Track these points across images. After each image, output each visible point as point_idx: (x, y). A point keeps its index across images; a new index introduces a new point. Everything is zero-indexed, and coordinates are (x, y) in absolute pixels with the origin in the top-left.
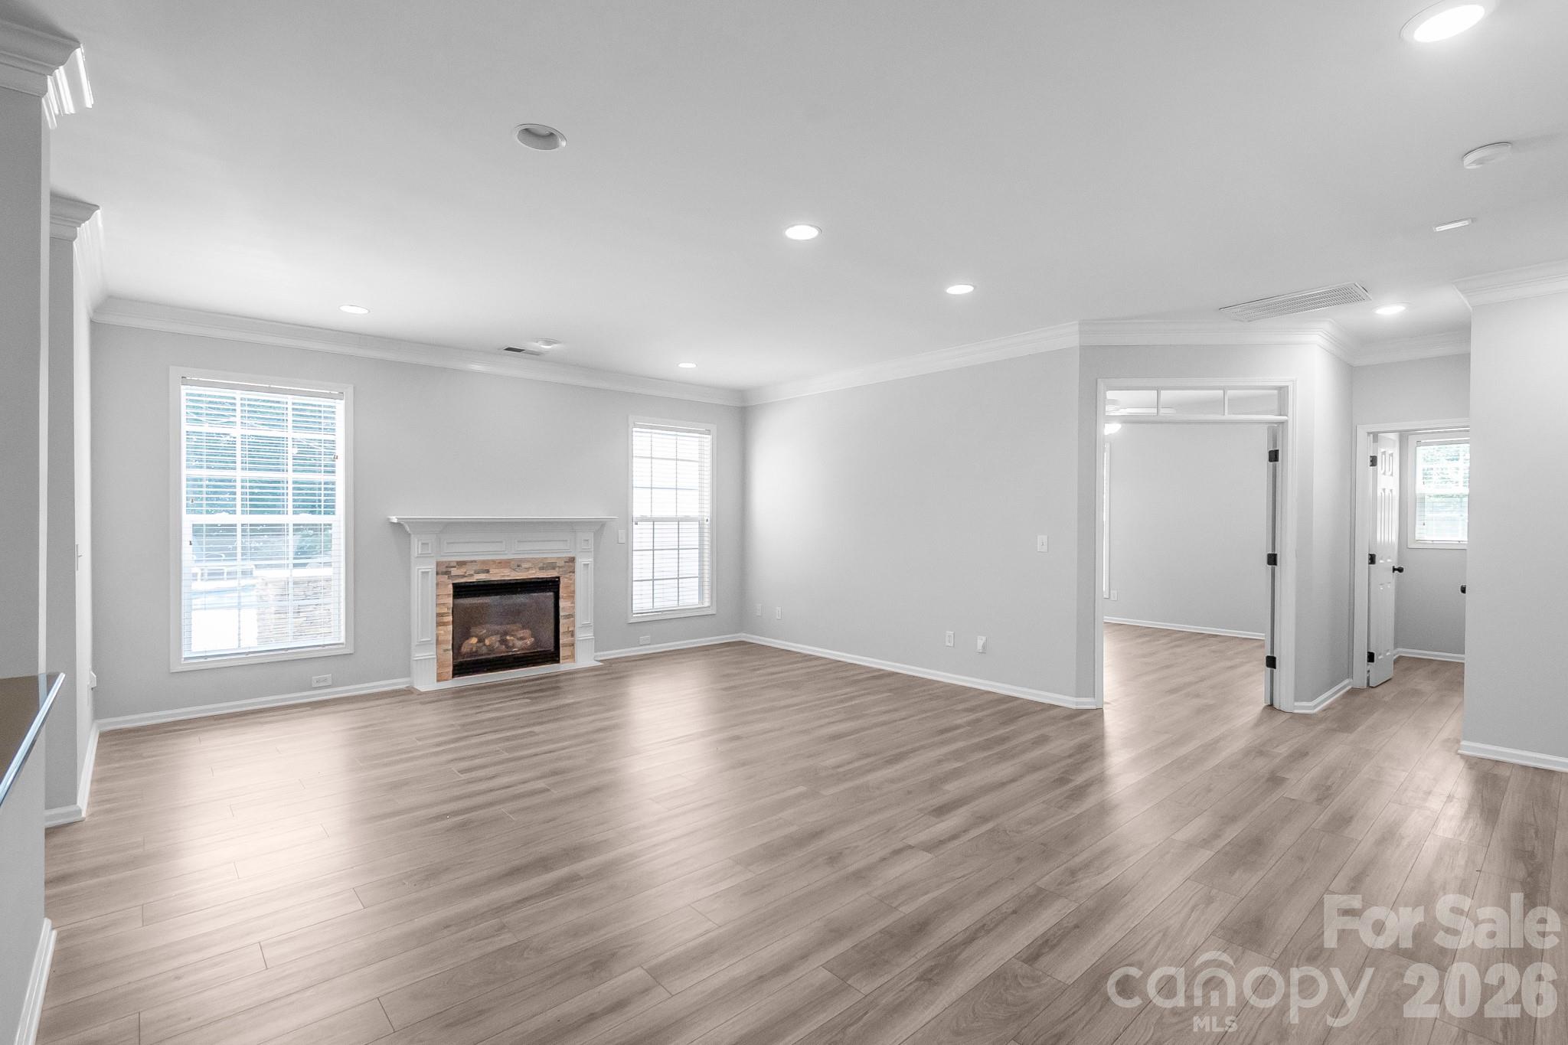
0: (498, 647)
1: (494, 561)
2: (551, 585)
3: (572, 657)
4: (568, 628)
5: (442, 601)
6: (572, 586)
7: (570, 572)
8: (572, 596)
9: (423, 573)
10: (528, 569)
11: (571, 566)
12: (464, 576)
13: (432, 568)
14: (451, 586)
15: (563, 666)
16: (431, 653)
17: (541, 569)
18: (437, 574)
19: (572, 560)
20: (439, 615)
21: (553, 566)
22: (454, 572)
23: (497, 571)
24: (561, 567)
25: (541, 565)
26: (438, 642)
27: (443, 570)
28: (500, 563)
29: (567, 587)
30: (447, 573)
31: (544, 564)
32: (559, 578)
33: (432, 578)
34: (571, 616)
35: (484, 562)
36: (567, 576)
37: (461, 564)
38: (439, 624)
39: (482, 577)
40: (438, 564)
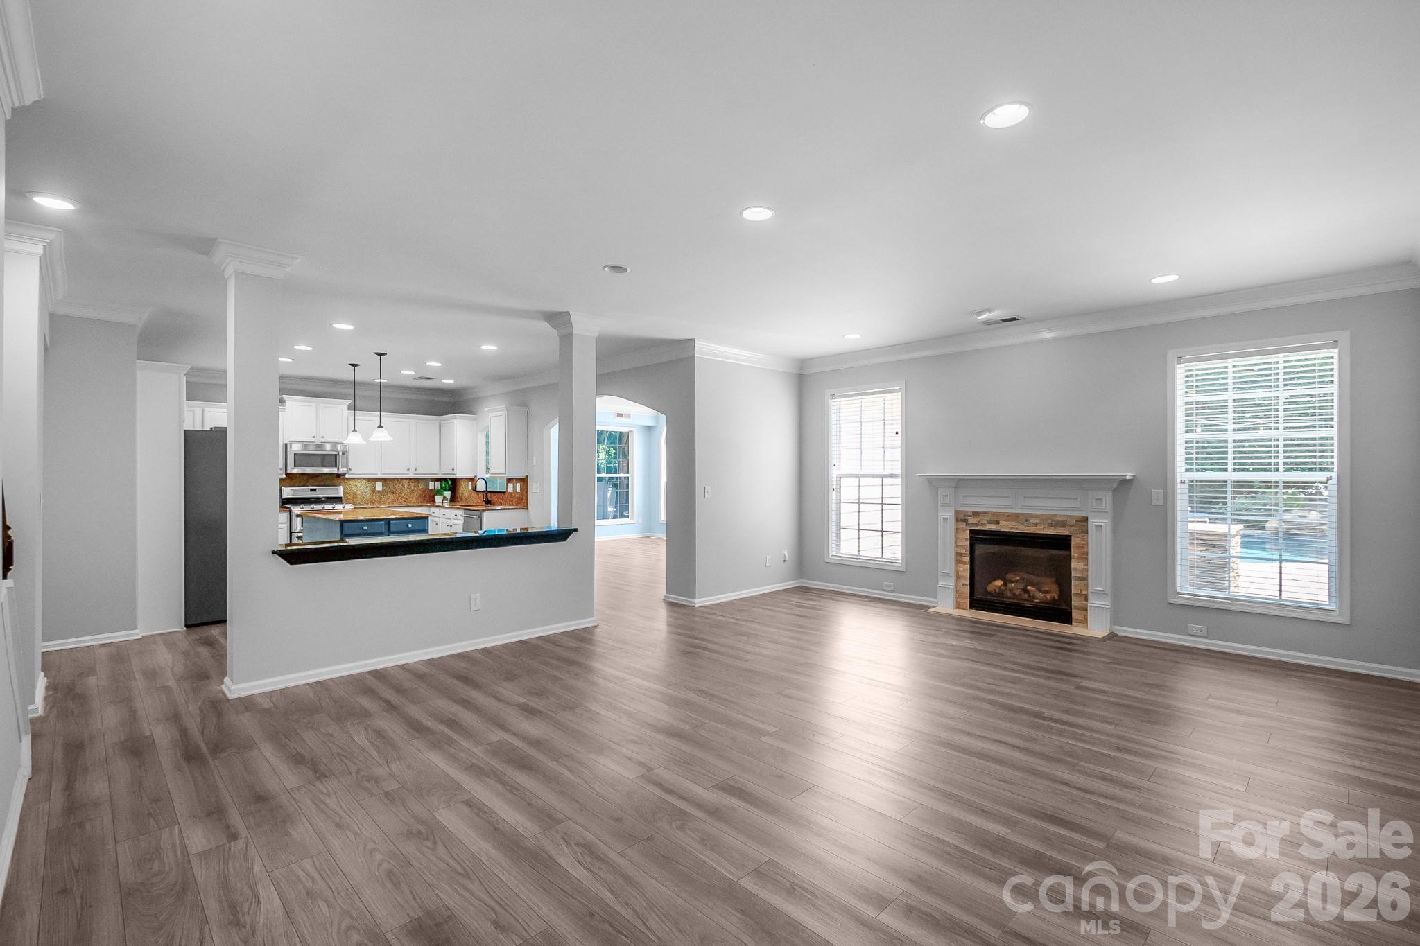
0: (1020, 595)
1: (1003, 514)
2: (1063, 543)
3: (1084, 621)
4: (1081, 591)
5: (960, 543)
6: (1086, 547)
7: (1082, 532)
8: (1084, 557)
9: (944, 518)
10: (1036, 524)
11: (1084, 526)
12: (977, 525)
13: (950, 514)
14: (968, 532)
15: (1075, 630)
16: (950, 583)
17: (1051, 525)
18: (957, 520)
19: (1085, 519)
20: (958, 554)
21: (1063, 524)
22: (971, 520)
23: (1006, 523)
24: (1072, 526)
25: (1050, 521)
26: (958, 577)
27: (961, 518)
28: (1009, 516)
29: (1079, 547)
30: (965, 521)
31: (1052, 521)
32: (1070, 536)
33: (952, 524)
34: (1084, 578)
35: (994, 514)
36: (1080, 536)
37: (976, 514)
38: (959, 562)
39: (993, 527)
40: (957, 513)
